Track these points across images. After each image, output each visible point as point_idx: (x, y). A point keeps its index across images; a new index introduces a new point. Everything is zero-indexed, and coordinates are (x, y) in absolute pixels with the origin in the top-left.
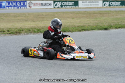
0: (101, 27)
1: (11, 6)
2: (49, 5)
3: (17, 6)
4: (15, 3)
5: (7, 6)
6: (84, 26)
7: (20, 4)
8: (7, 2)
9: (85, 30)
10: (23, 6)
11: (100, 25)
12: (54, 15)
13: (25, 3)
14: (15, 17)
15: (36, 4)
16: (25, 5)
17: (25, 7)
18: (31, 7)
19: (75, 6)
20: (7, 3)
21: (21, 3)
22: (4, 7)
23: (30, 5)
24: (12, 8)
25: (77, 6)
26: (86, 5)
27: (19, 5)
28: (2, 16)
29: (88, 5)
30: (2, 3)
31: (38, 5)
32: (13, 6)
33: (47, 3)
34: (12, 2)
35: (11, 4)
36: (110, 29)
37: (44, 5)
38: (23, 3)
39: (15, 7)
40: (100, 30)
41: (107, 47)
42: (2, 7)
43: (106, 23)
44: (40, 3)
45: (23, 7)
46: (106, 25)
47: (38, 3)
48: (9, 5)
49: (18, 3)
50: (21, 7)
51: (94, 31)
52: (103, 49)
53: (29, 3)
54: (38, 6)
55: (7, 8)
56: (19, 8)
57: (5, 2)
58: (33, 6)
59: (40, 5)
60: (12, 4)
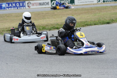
0: (103, 21)
1: (11, 7)
2: (47, 4)
3: (16, 7)
4: (15, 4)
5: (7, 7)
6: (87, 21)
7: (20, 5)
8: (6, 3)
9: (88, 25)
10: (22, 6)
11: (102, 19)
12: (54, 13)
13: (24, 3)
14: (17, 17)
15: (34, 4)
16: (24, 5)
17: (24, 7)
18: (30, 7)
19: (71, 4)
20: (7, 5)
21: (20, 3)
22: (4, 8)
23: (29, 5)
24: (12, 8)
25: (73, 4)
26: (82, 2)
27: (18, 6)
28: (4, 17)
29: (84, 2)
30: (2, 4)
31: (36, 4)
32: (12, 6)
33: (44, 2)
34: (11, 3)
35: (10, 5)
36: (112, 23)
37: (42, 5)
38: (22, 3)
39: (15, 8)
40: (102, 24)
41: (115, 40)
42: (3, 8)
43: (106, 17)
44: (38, 3)
45: (22, 8)
46: (108, 20)
47: (36, 3)
48: (9, 7)
49: (18, 3)
50: (21, 8)
51: (97, 25)
52: (112, 42)
53: (28, 4)
54: (36, 6)
55: (7, 9)
56: (19, 8)
57: (5, 3)
58: (32, 6)
59: (38, 4)
60: (12, 5)
